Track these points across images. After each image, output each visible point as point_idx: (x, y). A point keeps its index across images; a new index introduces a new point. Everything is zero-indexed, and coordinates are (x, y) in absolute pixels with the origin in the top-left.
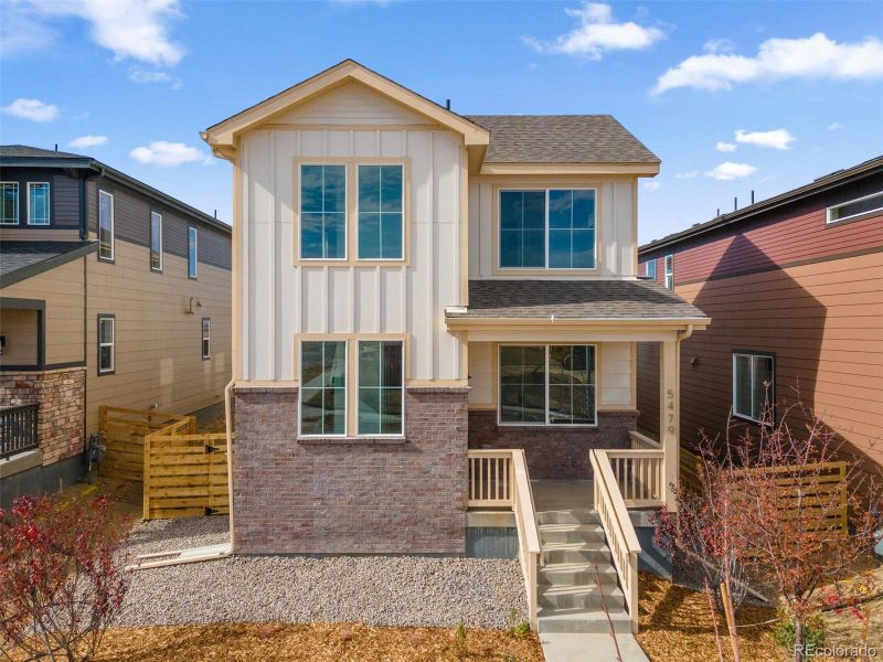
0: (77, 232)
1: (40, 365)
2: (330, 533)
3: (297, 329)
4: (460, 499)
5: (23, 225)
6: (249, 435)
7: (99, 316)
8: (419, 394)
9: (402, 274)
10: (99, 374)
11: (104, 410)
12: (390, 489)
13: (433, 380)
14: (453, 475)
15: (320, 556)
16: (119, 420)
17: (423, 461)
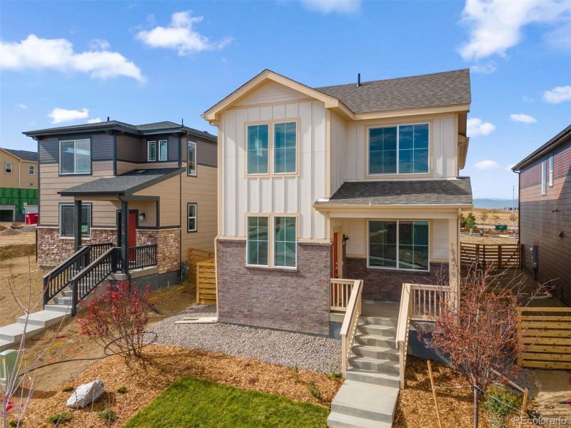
0: (177, 163)
1: (158, 227)
2: (261, 316)
3: (246, 211)
4: (326, 305)
5: (157, 161)
6: (225, 263)
7: (188, 203)
8: (304, 246)
9: (295, 181)
10: (188, 232)
11: (191, 250)
12: (289, 296)
13: (312, 238)
14: (322, 291)
15: (257, 328)
16: (196, 255)
17: (306, 283)
